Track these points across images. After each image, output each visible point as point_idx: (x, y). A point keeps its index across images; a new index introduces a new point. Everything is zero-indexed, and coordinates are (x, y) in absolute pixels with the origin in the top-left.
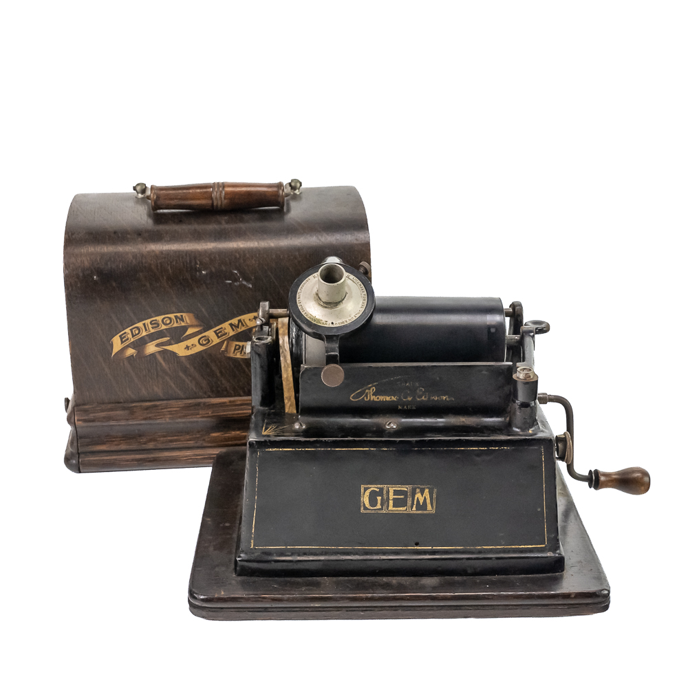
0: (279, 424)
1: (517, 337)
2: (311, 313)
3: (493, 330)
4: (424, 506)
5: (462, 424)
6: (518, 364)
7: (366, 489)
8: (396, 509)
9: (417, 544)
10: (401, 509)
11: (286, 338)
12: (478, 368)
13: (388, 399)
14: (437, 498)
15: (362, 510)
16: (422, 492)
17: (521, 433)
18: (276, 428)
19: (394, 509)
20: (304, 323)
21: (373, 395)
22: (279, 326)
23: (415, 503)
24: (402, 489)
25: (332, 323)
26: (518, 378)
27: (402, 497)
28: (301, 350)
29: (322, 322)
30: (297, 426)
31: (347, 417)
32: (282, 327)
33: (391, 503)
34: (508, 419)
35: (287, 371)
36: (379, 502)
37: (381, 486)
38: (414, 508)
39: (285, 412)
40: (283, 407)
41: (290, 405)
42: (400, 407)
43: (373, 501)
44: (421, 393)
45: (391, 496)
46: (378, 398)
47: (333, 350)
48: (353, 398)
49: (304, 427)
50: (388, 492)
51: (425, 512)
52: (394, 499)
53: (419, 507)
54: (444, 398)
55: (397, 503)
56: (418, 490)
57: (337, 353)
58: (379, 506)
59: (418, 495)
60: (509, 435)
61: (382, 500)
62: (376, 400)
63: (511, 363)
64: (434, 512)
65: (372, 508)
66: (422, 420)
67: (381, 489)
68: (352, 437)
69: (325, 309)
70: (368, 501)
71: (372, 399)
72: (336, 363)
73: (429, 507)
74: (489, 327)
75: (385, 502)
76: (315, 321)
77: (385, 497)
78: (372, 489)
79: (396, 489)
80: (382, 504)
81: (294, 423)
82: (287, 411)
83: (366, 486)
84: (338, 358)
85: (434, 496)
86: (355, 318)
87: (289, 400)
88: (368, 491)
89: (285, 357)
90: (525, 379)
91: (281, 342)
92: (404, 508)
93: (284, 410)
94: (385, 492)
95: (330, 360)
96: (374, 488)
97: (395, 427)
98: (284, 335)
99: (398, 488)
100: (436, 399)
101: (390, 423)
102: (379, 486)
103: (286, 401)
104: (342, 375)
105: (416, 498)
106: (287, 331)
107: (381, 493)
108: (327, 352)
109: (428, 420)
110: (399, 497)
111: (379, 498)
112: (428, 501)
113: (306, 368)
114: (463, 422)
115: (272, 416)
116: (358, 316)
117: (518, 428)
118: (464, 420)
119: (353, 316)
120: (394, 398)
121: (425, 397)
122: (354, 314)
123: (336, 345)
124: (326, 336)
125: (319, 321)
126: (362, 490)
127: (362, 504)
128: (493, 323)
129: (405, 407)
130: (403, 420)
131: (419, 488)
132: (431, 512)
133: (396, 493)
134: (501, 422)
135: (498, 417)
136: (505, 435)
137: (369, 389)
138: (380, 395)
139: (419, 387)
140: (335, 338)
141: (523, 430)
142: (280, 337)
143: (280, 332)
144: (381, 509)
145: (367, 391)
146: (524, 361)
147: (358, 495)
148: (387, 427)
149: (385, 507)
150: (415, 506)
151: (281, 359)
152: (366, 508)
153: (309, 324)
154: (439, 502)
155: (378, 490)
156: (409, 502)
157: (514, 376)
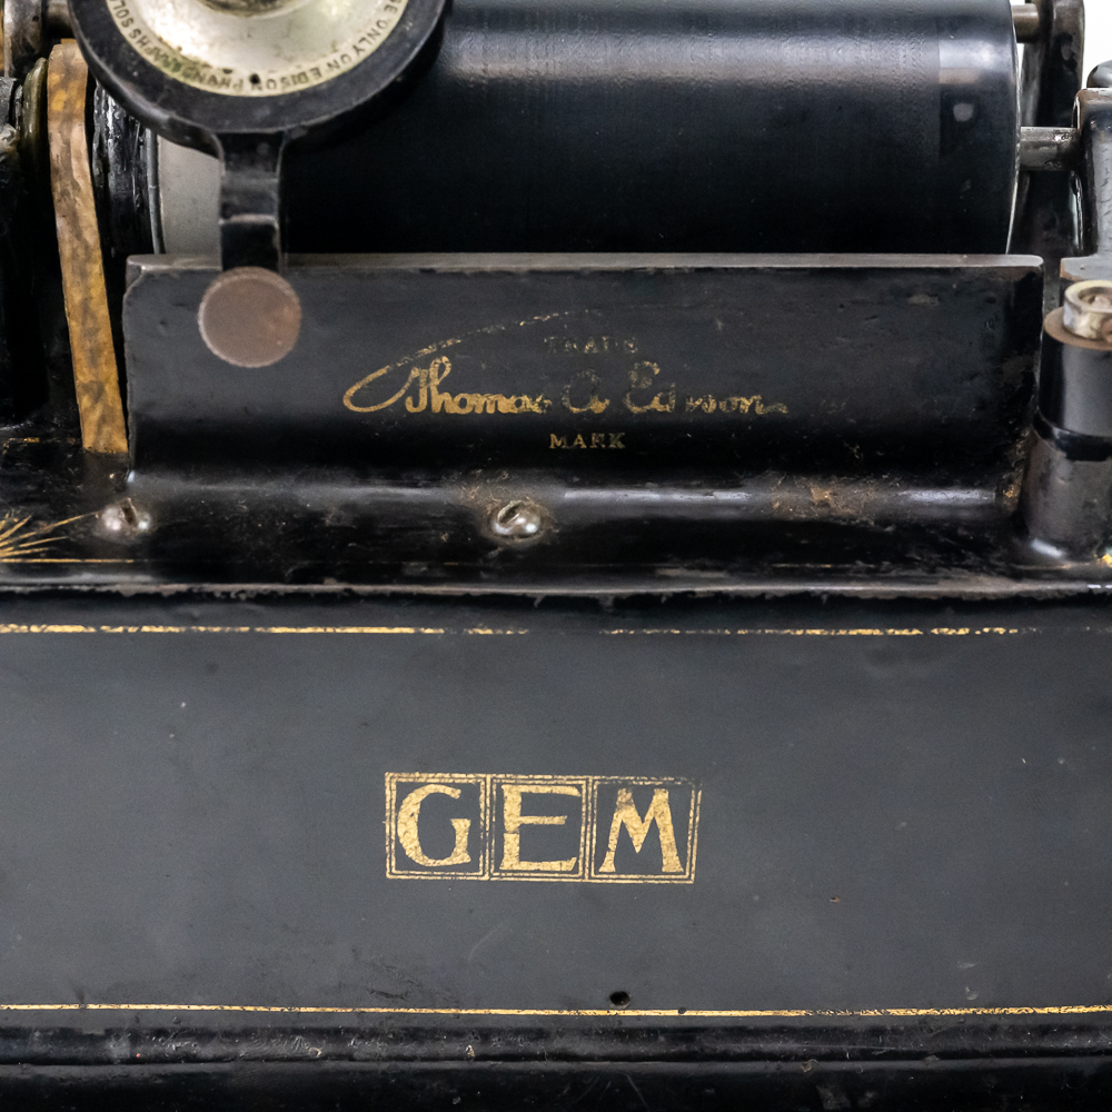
0: (41, 508)
1: (1060, 136)
2: (160, 30)
3: (963, 112)
4: (650, 857)
5: (817, 513)
6: (1069, 265)
7: (404, 790)
8: (534, 866)
9: (619, 998)
10: (555, 865)
11: (78, 134)
12: (899, 281)
13: (506, 405)
14: (703, 828)
15: (392, 871)
16: (642, 803)
17: (1068, 566)
18: (27, 527)
19: (525, 865)
20: (127, 77)
21: (441, 389)
22: (54, 79)
23: (613, 844)
24: (558, 790)
25: (255, 80)
26: (1068, 331)
27: (557, 820)
28: (142, 185)
29: (207, 73)
30: (112, 521)
31: (334, 480)
32: (64, 85)
33: (512, 843)
34: (1011, 493)
35: (84, 275)
36: (462, 839)
37: (471, 778)
38: (608, 865)
39: (79, 445)
40: (74, 425)
41: (103, 420)
42: (555, 441)
43: (435, 835)
44: (647, 383)
45: (513, 816)
46: (463, 403)
47: (255, 202)
48: (356, 400)
49: (143, 525)
50: (499, 802)
51: (652, 880)
52: (524, 830)
53: (628, 858)
54: (746, 403)
55: (536, 844)
56: (624, 796)
57: (272, 219)
58: (460, 856)
59: (626, 815)
60: (1017, 576)
61: (474, 832)
62: (453, 408)
63: (1035, 261)
64: (689, 878)
65: (431, 862)
66: (652, 495)
67: (471, 792)
68: (340, 579)
69: (221, 15)
70: (414, 833)
71: (436, 407)
72: (268, 261)
73: (671, 860)
74: (949, 96)
75: (486, 841)
76: (177, 67)
77: (486, 819)
78: (431, 789)
79: (533, 789)
80: (474, 847)
81: (101, 505)
82: (88, 442)
83: (405, 778)
84: (277, 240)
85: (694, 817)
86: (355, 59)
87: (98, 395)
88: (413, 803)
89: (74, 219)
90: (1100, 339)
91: (56, 150)
92: (568, 865)
93: (79, 435)
94: (484, 801)
95: (242, 248)
96: (437, 784)
97: (531, 528)
98: (68, 119)
99: (541, 786)
100: (711, 406)
101: (511, 513)
102: (460, 778)
103: (84, 402)
104: (291, 312)
105: (616, 826)
106: (80, 105)
107: (467, 803)
108: (226, 210)
109: (678, 496)
110: (547, 820)
111: (461, 826)
112: (667, 837)
113: (149, 276)
114: (824, 504)
115: (22, 467)
116: (369, 48)
117: (1057, 544)
118: (827, 495)
119: (345, 47)
120: (531, 405)
121: (663, 401)
122: (351, 40)
123: (268, 181)
124: (222, 137)
125: (195, 68)
126: (390, 794)
127: (390, 848)
128: (967, 77)
129: (580, 441)
130: (571, 495)
131: (625, 785)
132: (676, 880)
133: (530, 804)
134: (981, 507)
135: (968, 484)
136: (1002, 574)
137: (425, 363)
138: (471, 392)
139: (640, 358)
140: (263, 148)
141: (1075, 549)
142: (54, 128)
143: (56, 105)
144: (472, 867)
145: (415, 373)
146: (1090, 246)
147: (374, 814)
148: (499, 529)
149: (485, 860)
150: (610, 857)
151: (60, 223)
152: (405, 863)
153: (152, 82)
154: (711, 844)
155: (456, 794)
156: (588, 840)
157: (1050, 322)
